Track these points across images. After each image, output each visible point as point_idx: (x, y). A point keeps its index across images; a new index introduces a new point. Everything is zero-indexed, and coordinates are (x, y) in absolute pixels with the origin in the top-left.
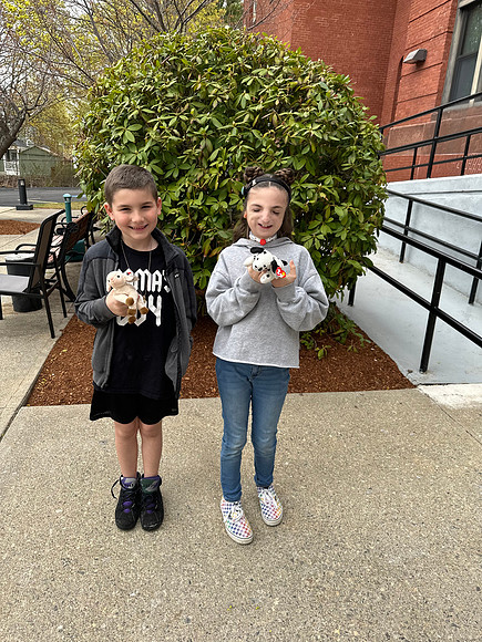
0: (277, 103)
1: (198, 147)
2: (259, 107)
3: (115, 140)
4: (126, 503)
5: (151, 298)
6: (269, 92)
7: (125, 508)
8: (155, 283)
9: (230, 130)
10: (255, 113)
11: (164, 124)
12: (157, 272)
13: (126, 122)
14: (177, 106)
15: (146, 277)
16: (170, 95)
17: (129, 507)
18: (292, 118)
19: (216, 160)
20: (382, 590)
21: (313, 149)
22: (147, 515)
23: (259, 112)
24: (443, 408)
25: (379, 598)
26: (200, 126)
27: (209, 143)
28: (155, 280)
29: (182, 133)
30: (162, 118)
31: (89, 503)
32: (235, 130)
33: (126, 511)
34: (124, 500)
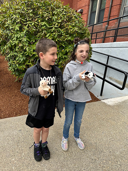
0: (65, 20)
1: (42, 33)
2: (60, 21)
4: (38, 152)
5: (52, 86)
6: (62, 16)
7: (37, 154)
9: (52, 28)
10: (59, 23)
15: (51, 79)
16: (31, 15)
17: (39, 153)
18: (70, 25)
19: (48, 37)
20: (119, 163)
21: (77, 35)
22: (45, 155)
24: (109, 106)
25: (119, 166)
26: (42, 26)
27: (46, 31)
28: (53, 80)
29: (36, 28)
30: (29, 22)
31: (23, 154)
32: (54, 28)
33: (38, 155)
34: (37, 151)
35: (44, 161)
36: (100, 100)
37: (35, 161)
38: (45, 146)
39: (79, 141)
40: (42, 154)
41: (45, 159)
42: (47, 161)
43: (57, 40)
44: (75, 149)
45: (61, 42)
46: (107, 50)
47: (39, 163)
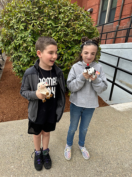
0: (72, 18)
1: (48, 32)
2: (67, 20)
3: (17, 28)
5: (52, 88)
6: (69, 15)
8: (54, 82)
9: (58, 26)
10: (65, 21)
11: (35, 23)
12: (54, 78)
13: (20, 22)
14: (39, 18)
15: (50, 80)
16: (36, 13)
17: (40, 162)
18: (77, 24)
19: (54, 36)
21: (84, 34)
22: (46, 164)
23: (67, 21)
26: (48, 25)
27: (51, 31)
28: (53, 81)
29: (42, 27)
30: (34, 21)
31: (23, 161)
32: (60, 27)
33: (39, 163)
34: (37, 159)
35: (44, 170)
36: (109, 105)
37: (35, 170)
38: (46, 154)
39: (83, 149)
40: (43, 162)
41: (46, 168)
42: (48, 171)
43: (62, 40)
44: (79, 159)
45: (67, 42)
46: (118, 51)
47: (39, 172)
